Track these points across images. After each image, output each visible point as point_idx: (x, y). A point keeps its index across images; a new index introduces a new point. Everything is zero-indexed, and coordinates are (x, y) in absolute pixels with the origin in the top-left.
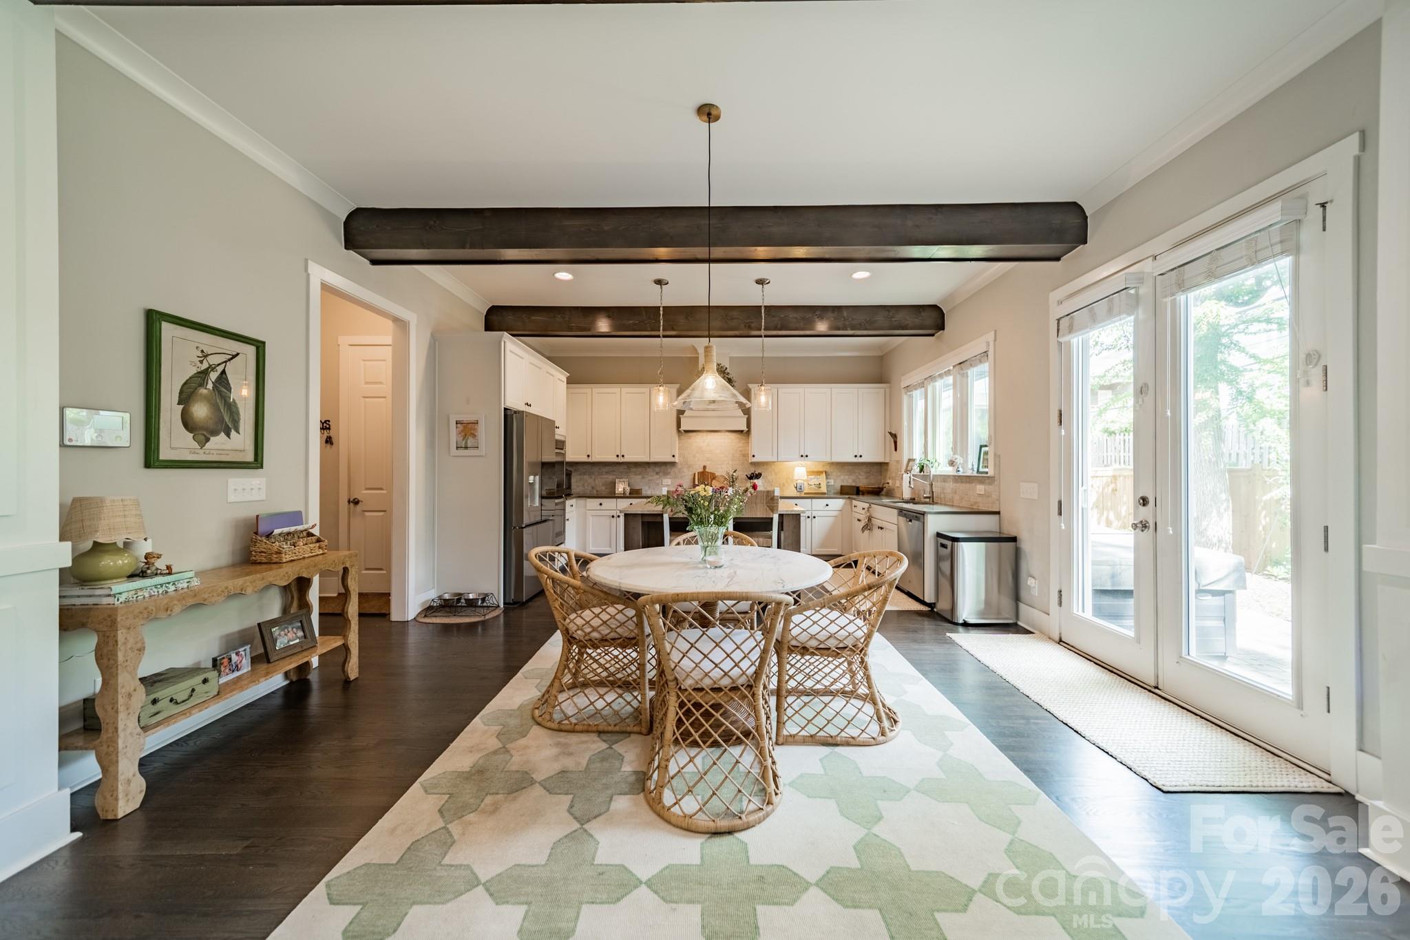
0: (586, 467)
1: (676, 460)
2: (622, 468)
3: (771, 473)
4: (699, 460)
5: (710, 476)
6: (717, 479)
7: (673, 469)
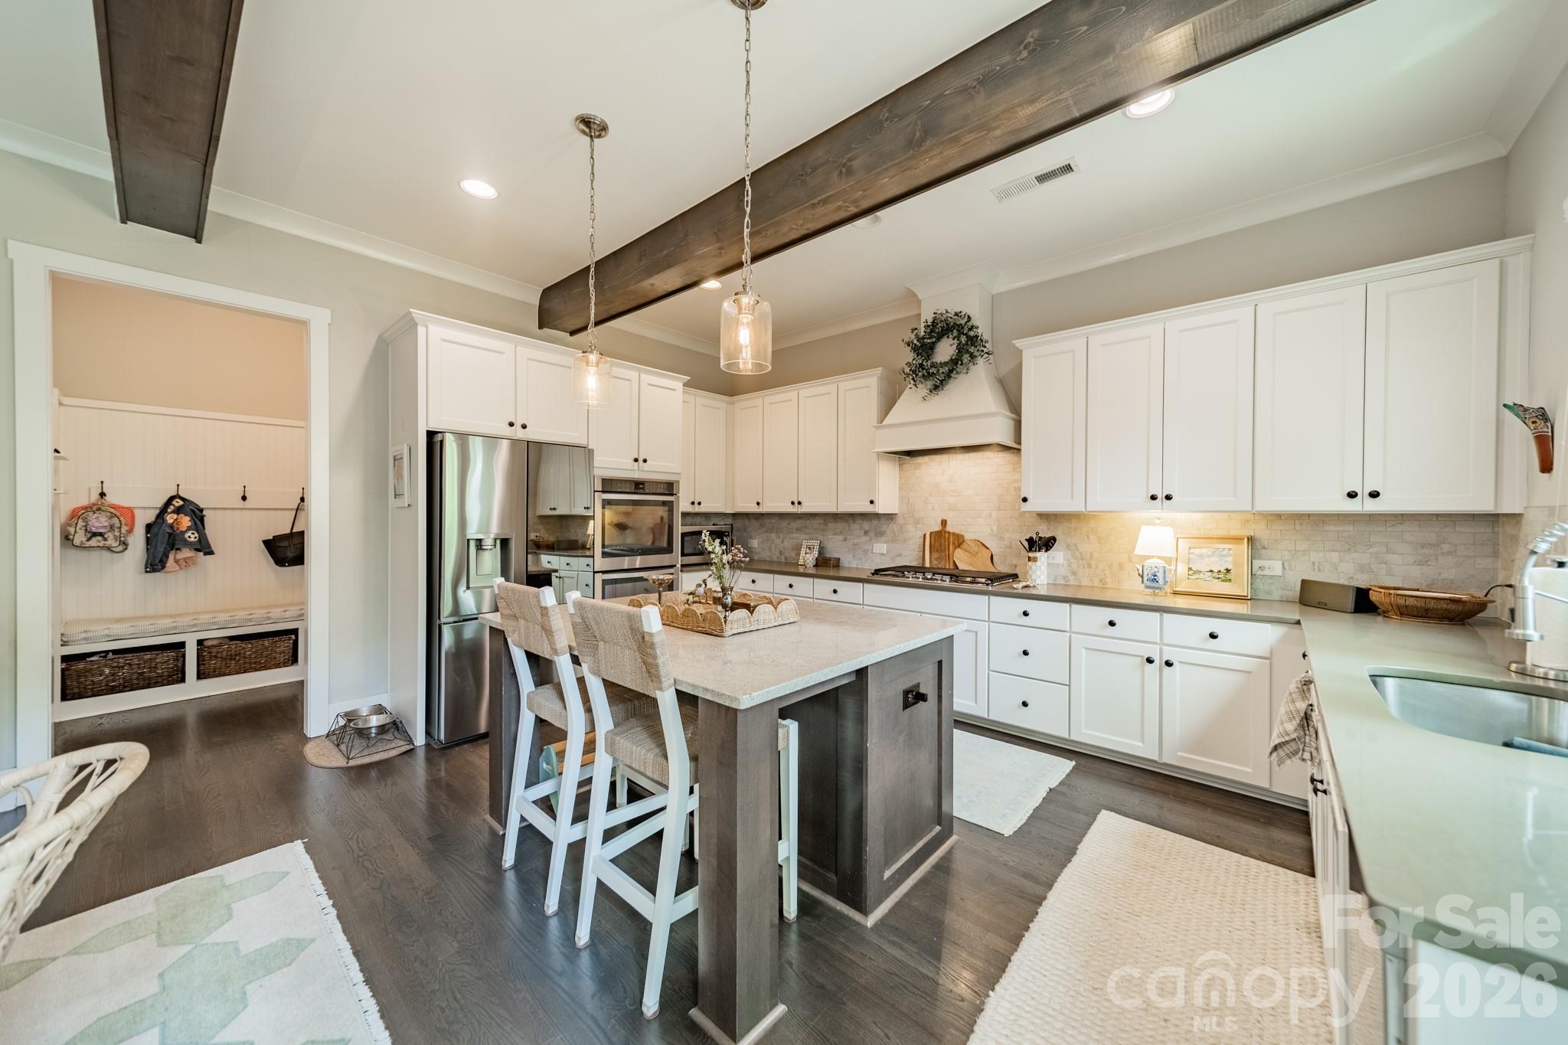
1: (884, 508)
3: (1088, 537)
4: (933, 509)
5: (954, 540)
6: (964, 546)
7: (890, 525)
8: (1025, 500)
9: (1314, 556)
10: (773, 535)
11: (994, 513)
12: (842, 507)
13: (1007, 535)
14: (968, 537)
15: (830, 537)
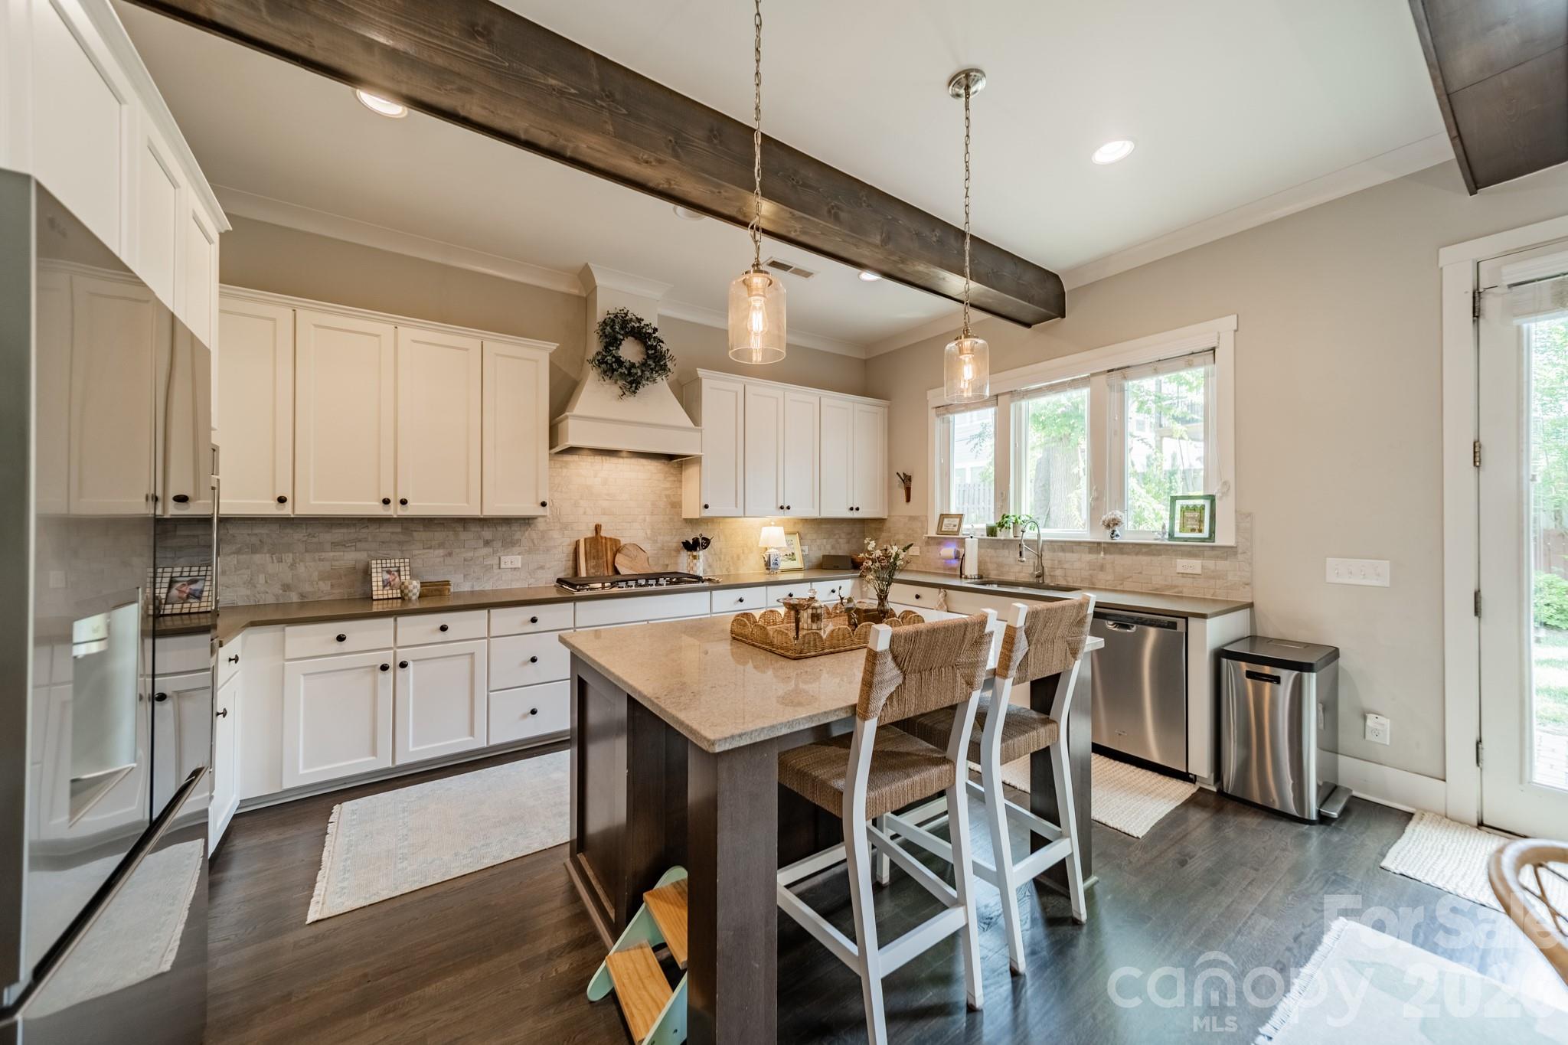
3: (719, 537)
4: (585, 513)
5: (611, 545)
6: (625, 551)
7: (527, 533)
8: (706, 507)
9: (819, 542)
11: (647, 518)
12: (490, 511)
13: (660, 538)
14: (626, 541)
15: (417, 552)
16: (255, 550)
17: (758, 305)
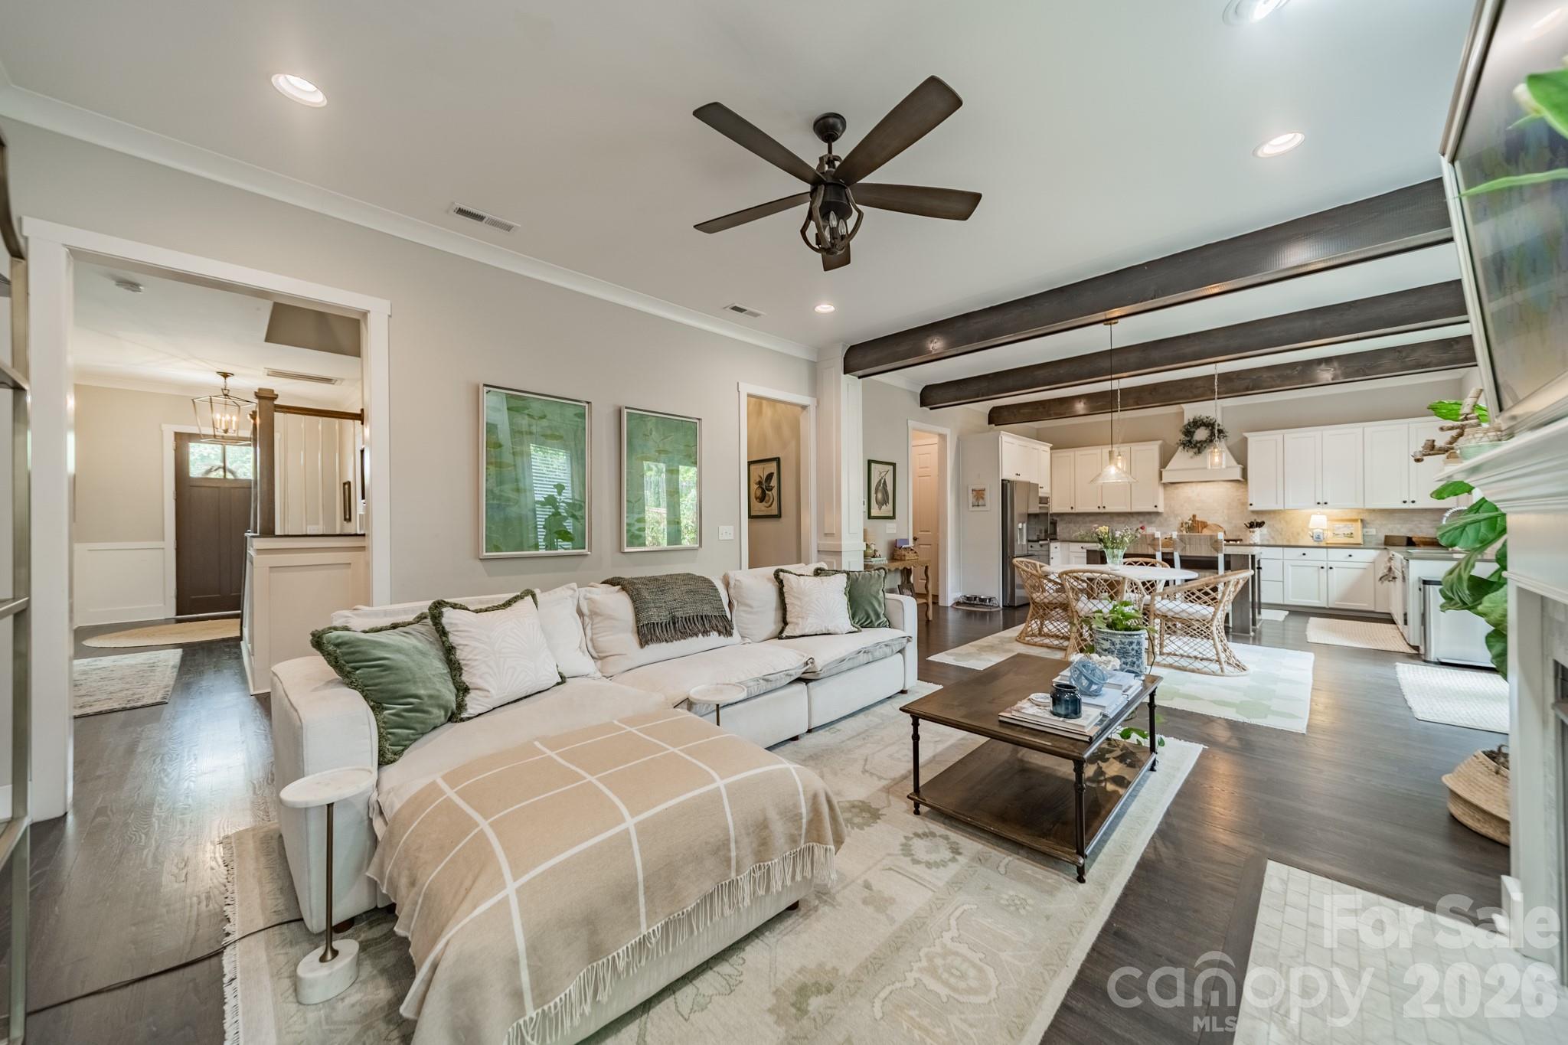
0: (1071, 517)
1: (1160, 509)
2: (1105, 518)
3: (1280, 521)
4: (1189, 509)
5: (1201, 524)
6: (1208, 527)
7: (1158, 518)
8: (1251, 505)
9: (1390, 526)
10: (1072, 525)
11: (1226, 511)
12: (1135, 509)
13: (1234, 522)
14: (1209, 522)
16: (1070, 523)
17: (1119, 465)
